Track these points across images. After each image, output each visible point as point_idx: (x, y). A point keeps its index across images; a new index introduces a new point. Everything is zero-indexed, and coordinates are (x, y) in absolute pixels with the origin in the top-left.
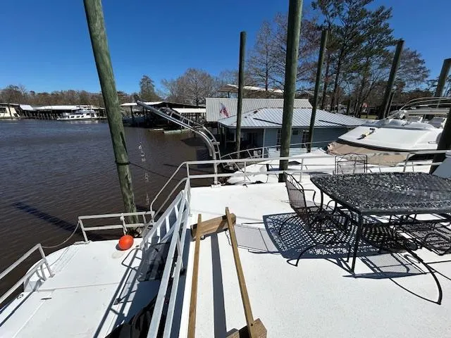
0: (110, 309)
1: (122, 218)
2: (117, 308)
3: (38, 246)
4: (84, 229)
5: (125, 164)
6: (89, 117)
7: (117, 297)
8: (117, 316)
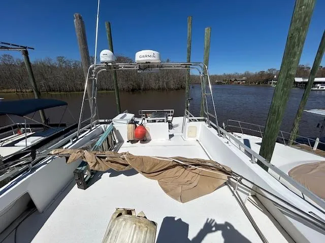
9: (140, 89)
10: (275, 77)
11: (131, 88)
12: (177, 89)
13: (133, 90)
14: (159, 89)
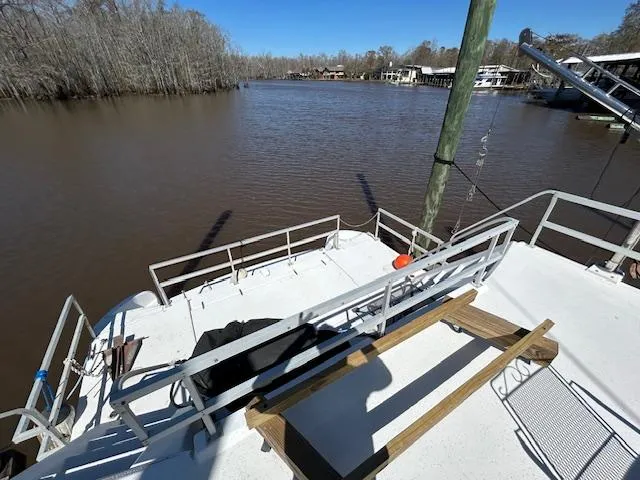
0: (346, 310)
1: (414, 233)
2: (352, 315)
3: (338, 216)
4: (379, 224)
5: (446, 162)
6: (489, 84)
7: (359, 306)
8: (346, 321)
9: (89, 92)
10: (391, 64)
11: (54, 88)
12: (208, 92)
13: (63, 96)
14: (156, 91)
